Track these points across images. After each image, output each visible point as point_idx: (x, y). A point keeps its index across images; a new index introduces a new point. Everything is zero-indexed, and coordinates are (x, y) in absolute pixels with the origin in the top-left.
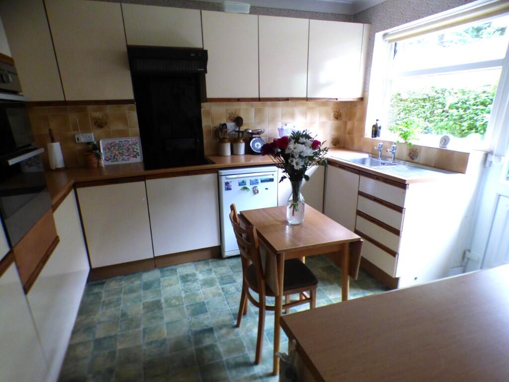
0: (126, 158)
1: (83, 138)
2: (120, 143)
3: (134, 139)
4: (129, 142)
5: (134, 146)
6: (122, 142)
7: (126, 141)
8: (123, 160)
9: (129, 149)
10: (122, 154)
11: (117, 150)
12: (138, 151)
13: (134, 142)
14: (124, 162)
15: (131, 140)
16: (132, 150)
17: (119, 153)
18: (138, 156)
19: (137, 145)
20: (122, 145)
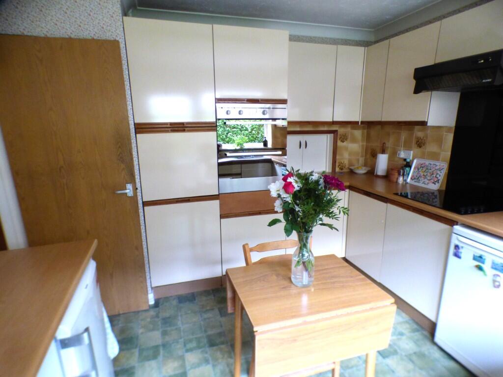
0: (427, 181)
1: (403, 155)
2: (429, 165)
3: (442, 164)
4: (437, 166)
5: (439, 172)
6: (431, 164)
7: (435, 164)
8: (424, 183)
9: (433, 174)
10: (425, 177)
11: (423, 172)
12: (439, 178)
13: (442, 167)
14: (423, 186)
15: (439, 164)
16: (434, 176)
17: (424, 175)
18: (437, 183)
19: (442, 171)
20: (429, 168)
